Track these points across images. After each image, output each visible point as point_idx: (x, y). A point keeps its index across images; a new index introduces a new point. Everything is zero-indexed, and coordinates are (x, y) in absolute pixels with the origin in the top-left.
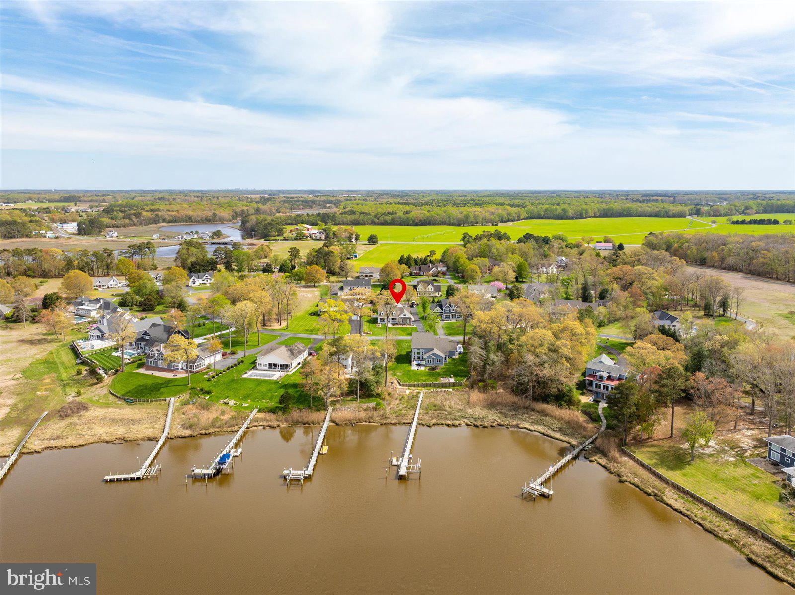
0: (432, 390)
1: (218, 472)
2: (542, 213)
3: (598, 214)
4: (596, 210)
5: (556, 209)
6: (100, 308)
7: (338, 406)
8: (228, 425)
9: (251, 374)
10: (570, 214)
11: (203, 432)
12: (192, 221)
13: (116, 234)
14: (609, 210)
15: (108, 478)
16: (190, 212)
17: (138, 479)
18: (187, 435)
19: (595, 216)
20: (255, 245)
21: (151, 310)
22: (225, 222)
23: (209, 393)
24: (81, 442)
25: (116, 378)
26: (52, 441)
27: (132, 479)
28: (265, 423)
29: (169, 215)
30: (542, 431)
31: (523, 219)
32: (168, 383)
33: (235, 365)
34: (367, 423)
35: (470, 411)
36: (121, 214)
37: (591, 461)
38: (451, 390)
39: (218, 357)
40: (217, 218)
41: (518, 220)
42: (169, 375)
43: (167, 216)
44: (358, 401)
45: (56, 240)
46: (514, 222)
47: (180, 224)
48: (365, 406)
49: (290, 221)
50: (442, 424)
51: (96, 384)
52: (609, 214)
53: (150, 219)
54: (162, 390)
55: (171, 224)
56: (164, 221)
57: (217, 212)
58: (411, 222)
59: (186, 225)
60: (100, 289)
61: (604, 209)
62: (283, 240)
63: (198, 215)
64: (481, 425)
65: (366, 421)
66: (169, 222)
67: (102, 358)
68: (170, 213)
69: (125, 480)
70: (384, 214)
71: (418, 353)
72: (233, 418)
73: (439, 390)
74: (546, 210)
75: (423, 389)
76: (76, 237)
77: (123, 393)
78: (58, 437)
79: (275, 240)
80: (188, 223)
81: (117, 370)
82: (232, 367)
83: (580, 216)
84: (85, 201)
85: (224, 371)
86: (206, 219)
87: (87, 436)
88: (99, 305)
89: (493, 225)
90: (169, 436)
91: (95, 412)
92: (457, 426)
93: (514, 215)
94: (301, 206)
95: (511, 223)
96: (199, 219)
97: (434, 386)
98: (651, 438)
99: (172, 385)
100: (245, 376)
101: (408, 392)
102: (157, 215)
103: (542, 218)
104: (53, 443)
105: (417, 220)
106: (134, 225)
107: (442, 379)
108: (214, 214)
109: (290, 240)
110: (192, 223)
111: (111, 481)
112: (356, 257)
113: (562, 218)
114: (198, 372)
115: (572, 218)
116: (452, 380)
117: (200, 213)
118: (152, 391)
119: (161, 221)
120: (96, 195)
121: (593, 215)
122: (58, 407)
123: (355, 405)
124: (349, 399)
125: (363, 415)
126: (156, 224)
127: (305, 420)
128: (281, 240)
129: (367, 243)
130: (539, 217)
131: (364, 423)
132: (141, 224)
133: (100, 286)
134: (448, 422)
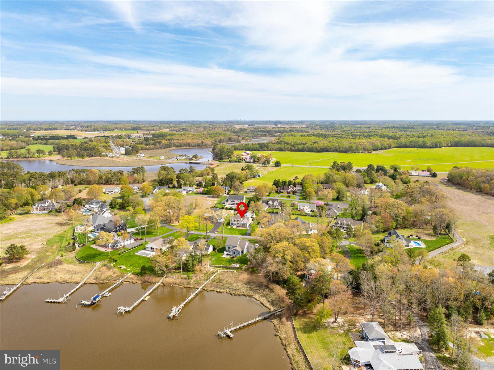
0: (225, 270)
1: (93, 304)
2: (408, 144)
3: (450, 145)
4: (449, 142)
5: (418, 141)
6: (99, 207)
7: (170, 275)
8: (114, 280)
9: (141, 253)
10: (428, 145)
11: (101, 282)
12: (190, 146)
13: (143, 155)
14: (458, 142)
15: (47, 300)
16: (189, 141)
17: (59, 302)
18: (93, 283)
19: (447, 146)
20: (212, 165)
21: (124, 209)
22: (208, 147)
23: (116, 261)
24: (48, 281)
25: (81, 249)
26: (37, 279)
27: (57, 302)
28: (131, 281)
29: (177, 142)
30: (262, 301)
31: (394, 148)
32: (101, 254)
33: (137, 247)
34: (179, 286)
35: (235, 285)
36: (152, 142)
37: (271, 322)
38: (235, 271)
39: (132, 241)
40: (204, 144)
41: (389, 149)
42: (103, 250)
43: (176, 143)
44: (181, 273)
45: (112, 158)
46: (386, 150)
47: (183, 148)
48: (182, 276)
49: (242, 148)
50: (215, 291)
51: (72, 251)
52: (458, 145)
53: (166, 145)
54: (97, 258)
55: (178, 148)
56: (175, 146)
57: (204, 141)
58: (315, 150)
59: (187, 149)
60: (110, 194)
61: (455, 141)
62: (229, 162)
63: (193, 143)
64: (234, 294)
65: (178, 285)
66: (177, 147)
67: (82, 237)
68: (178, 141)
69: (54, 302)
70: (299, 144)
71: (229, 248)
72: (118, 276)
73: (229, 270)
74: (411, 142)
75: (221, 269)
76: (123, 156)
77: (80, 257)
78: (41, 278)
79: (224, 162)
80: (187, 147)
81: (83, 245)
82: (135, 247)
83: (435, 146)
84: (144, 130)
85: (129, 250)
86: (197, 145)
87: (52, 278)
88: (99, 205)
89: (368, 153)
90: (86, 282)
91: (64, 266)
92: (221, 293)
93: (386, 145)
94: (259, 135)
95: (382, 151)
96: (194, 145)
97: (228, 268)
98: (312, 313)
99: (102, 255)
100: (137, 254)
101: (212, 270)
102: (170, 143)
103: (408, 147)
104: (37, 280)
105: (318, 149)
106: (157, 149)
107: (233, 264)
108: (202, 142)
109: (232, 162)
110: (189, 147)
111: (48, 302)
112: (259, 176)
113: (422, 148)
114: (117, 249)
115: (429, 147)
116: (238, 266)
117: (195, 141)
118: (92, 258)
119: (172, 146)
120: (151, 126)
121: (446, 145)
122: (50, 262)
123: (179, 275)
124: (177, 271)
125: (178, 281)
126: (169, 148)
127: (149, 281)
128: (227, 162)
129: (274, 165)
130: (406, 146)
131: (178, 286)
132: (161, 148)
133: (110, 192)
134: (218, 290)
